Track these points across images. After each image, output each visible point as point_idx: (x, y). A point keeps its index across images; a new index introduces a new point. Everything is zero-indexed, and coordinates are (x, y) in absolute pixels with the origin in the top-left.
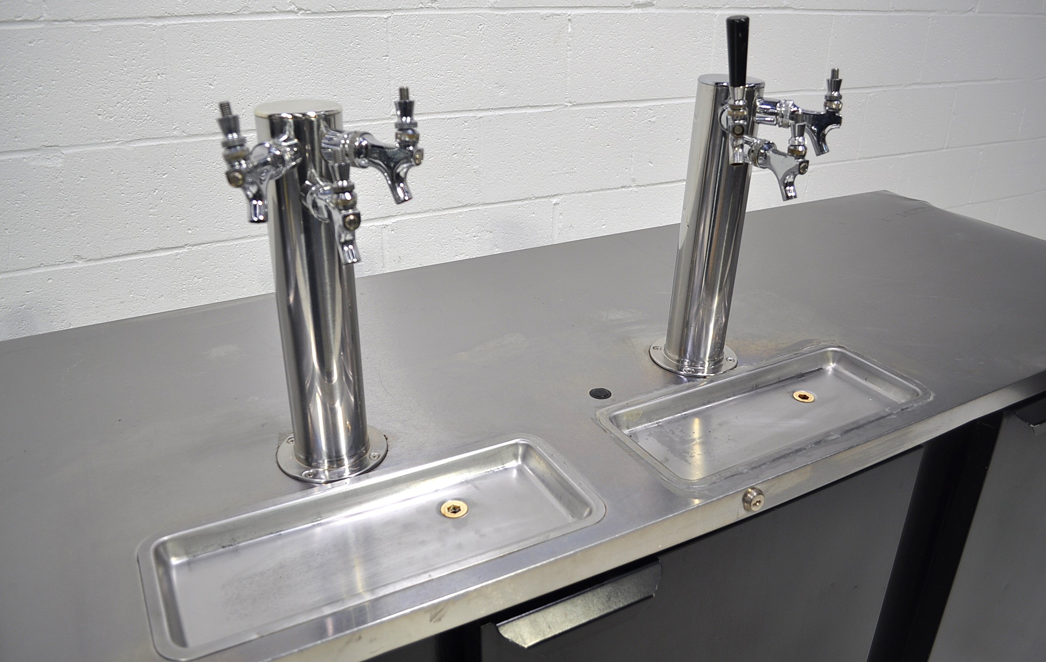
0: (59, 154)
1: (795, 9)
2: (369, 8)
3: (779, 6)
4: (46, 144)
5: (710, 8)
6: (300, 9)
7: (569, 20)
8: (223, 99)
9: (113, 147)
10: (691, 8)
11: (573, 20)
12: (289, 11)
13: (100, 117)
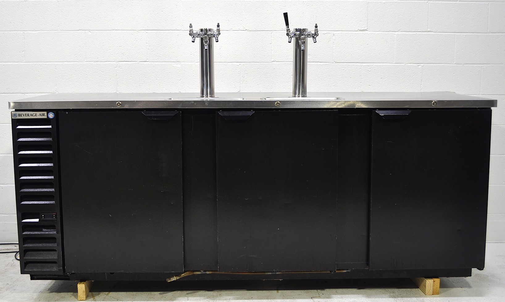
0: (180, 64)
1: (434, 32)
2: (266, 30)
3: (426, 31)
4: (177, 61)
5: (392, 31)
6: (246, 30)
7: (334, 35)
8: (191, 23)
9: (193, 63)
10: (384, 32)
11: (335, 35)
12: (243, 30)
13: (191, 55)
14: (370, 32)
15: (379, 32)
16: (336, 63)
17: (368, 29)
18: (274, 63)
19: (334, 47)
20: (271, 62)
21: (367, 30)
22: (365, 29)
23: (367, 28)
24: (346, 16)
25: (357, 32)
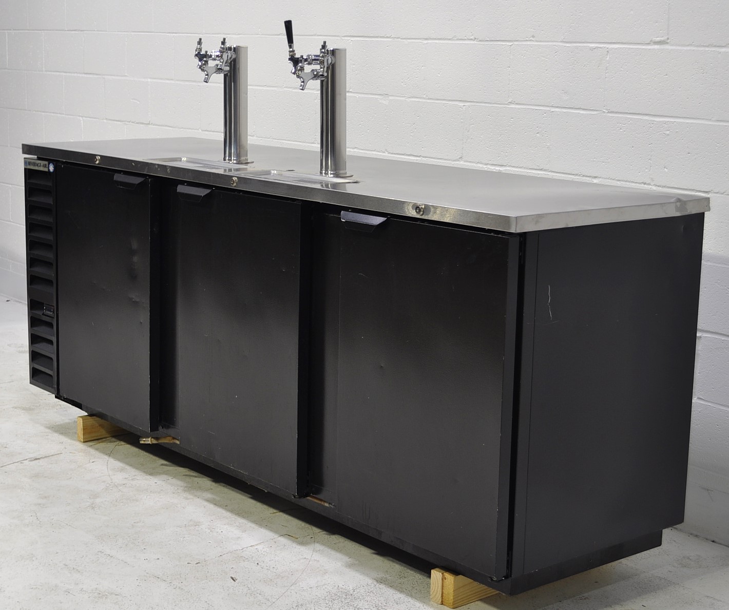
5: (715, 46)
7: (608, 52)
10: (699, 46)
11: (610, 52)
14: (674, 48)
15: (689, 48)
16: (608, 112)
17: (669, 41)
18: (513, 106)
19: (607, 79)
20: (507, 104)
21: (667, 43)
22: (662, 39)
23: (668, 39)
24: (632, 10)
25: (649, 47)
